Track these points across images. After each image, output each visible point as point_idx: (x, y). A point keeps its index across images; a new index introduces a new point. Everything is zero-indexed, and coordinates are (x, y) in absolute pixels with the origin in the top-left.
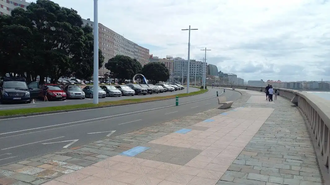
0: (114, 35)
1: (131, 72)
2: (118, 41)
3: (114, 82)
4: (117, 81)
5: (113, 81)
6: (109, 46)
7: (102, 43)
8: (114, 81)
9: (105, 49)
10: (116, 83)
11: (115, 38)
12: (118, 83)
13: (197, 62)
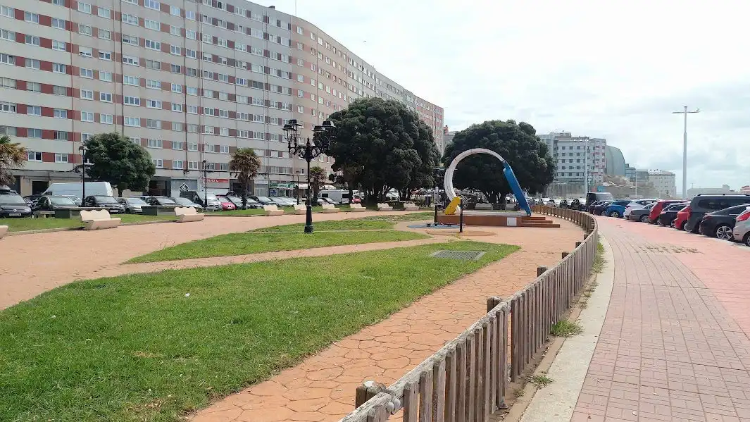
0: (349, 60)
1: (412, 158)
2: (360, 80)
3: (347, 201)
4: (357, 197)
5: (344, 196)
6: (332, 91)
7: (313, 82)
8: (349, 196)
9: (321, 101)
10: (357, 203)
11: (349, 68)
12: (363, 203)
13: (577, 138)
